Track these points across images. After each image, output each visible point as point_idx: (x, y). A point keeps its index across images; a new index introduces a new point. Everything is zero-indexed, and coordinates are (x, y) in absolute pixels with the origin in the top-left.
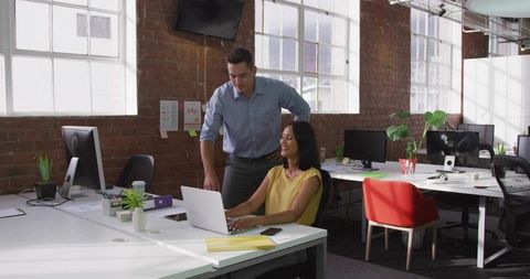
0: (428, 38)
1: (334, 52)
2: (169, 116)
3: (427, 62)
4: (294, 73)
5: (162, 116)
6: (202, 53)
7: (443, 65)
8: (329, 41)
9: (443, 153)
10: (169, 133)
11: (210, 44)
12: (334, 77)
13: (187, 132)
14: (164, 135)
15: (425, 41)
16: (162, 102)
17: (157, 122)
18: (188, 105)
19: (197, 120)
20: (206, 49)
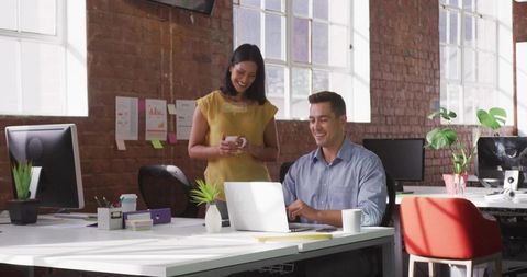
0: (462, 12)
1: (333, 32)
2: (128, 119)
3: (462, 47)
4: (280, 62)
5: (118, 118)
6: (167, 32)
7: (485, 51)
8: (325, 17)
9: (500, 169)
10: (127, 142)
11: (178, 20)
12: (333, 69)
13: (149, 143)
14: (121, 146)
15: (459, 15)
16: (118, 99)
17: (112, 127)
18: (151, 104)
19: (162, 126)
20: (172, 27)
